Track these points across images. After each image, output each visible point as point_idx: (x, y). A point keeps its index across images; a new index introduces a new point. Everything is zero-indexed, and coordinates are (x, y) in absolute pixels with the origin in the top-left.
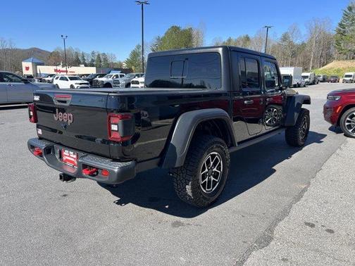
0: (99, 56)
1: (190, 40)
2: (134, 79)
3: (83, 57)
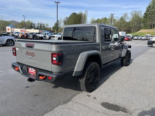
0: (41, 25)
1: (81, 19)
2: (53, 35)
3: (34, 25)
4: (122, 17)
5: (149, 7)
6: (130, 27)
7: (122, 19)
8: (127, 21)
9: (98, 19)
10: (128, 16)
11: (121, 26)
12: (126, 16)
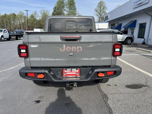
4: (32, 15)
5: (55, 8)
6: (41, 25)
7: (32, 16)
8: (38, 19)
9: (5, 14)
10: (38, 14)
11: (33, 23)
12: (36, 14)
